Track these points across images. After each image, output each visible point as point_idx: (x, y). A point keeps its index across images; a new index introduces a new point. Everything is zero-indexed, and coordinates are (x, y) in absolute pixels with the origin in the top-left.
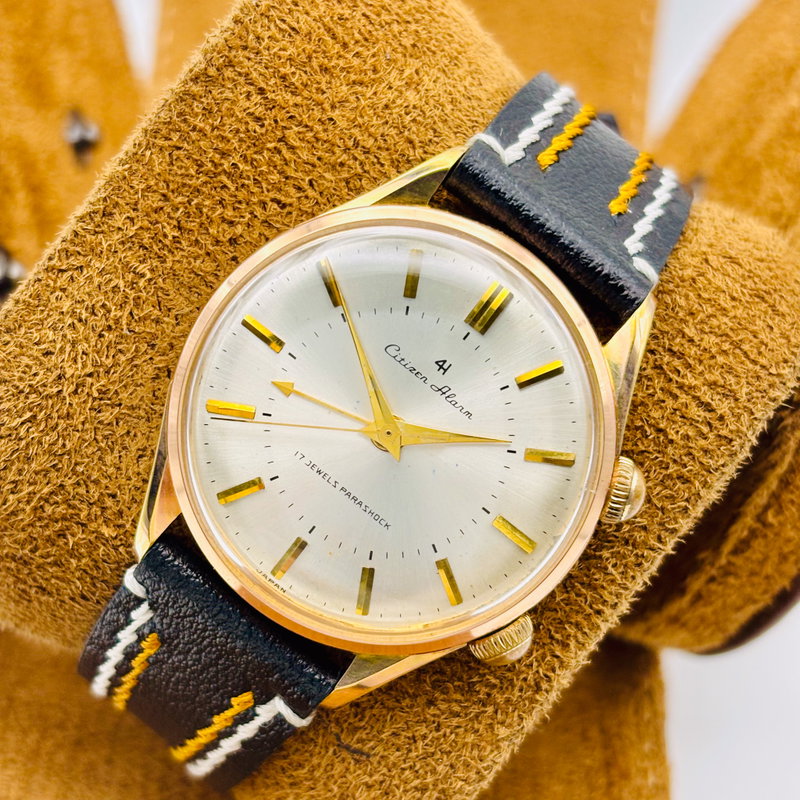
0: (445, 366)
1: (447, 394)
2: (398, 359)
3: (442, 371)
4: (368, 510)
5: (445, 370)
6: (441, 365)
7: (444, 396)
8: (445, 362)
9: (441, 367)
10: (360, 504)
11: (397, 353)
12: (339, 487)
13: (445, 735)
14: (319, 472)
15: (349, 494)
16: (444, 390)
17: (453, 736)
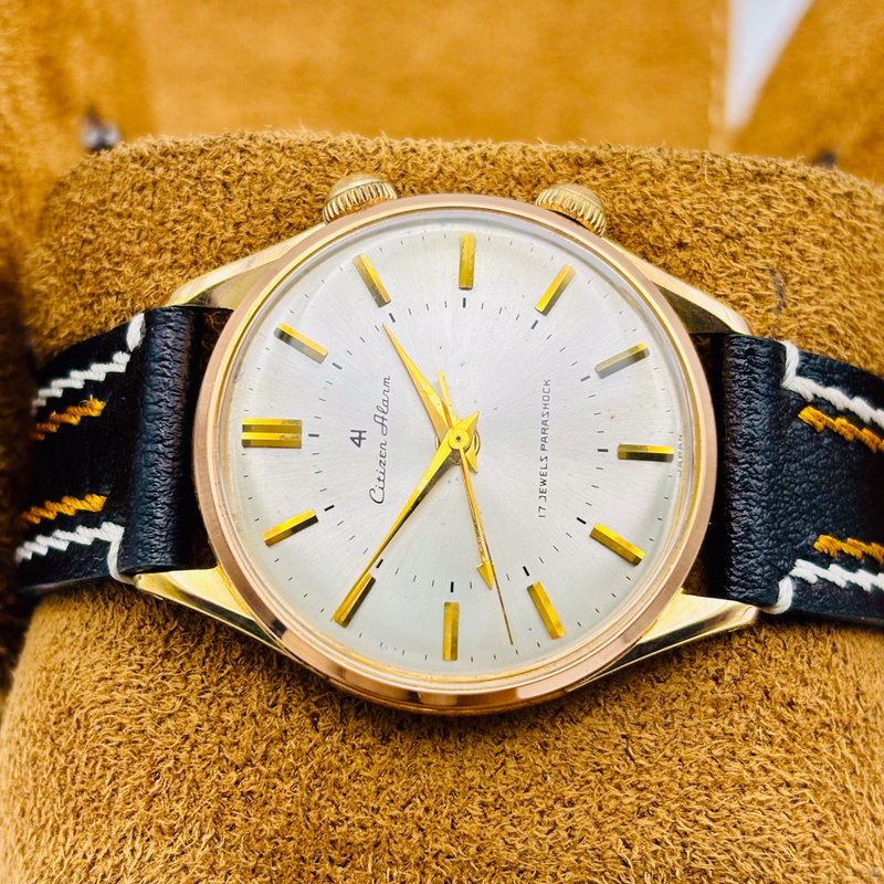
0: (357, 435)
1: (382, 415)
2: (381, 484)
3: (363, 435)
4: (546, 411)
5: (360, 432)
6: (358, 440)
7: (385, 417)
8: (353, 439)
9: (360, 438)
10: (544, 423)
11: (376, 489)
12: (544, 454)
13: (701, 214)
14: (544, 483)
15: (544, 440)
16: (380, 420)
17: (696, 206)
